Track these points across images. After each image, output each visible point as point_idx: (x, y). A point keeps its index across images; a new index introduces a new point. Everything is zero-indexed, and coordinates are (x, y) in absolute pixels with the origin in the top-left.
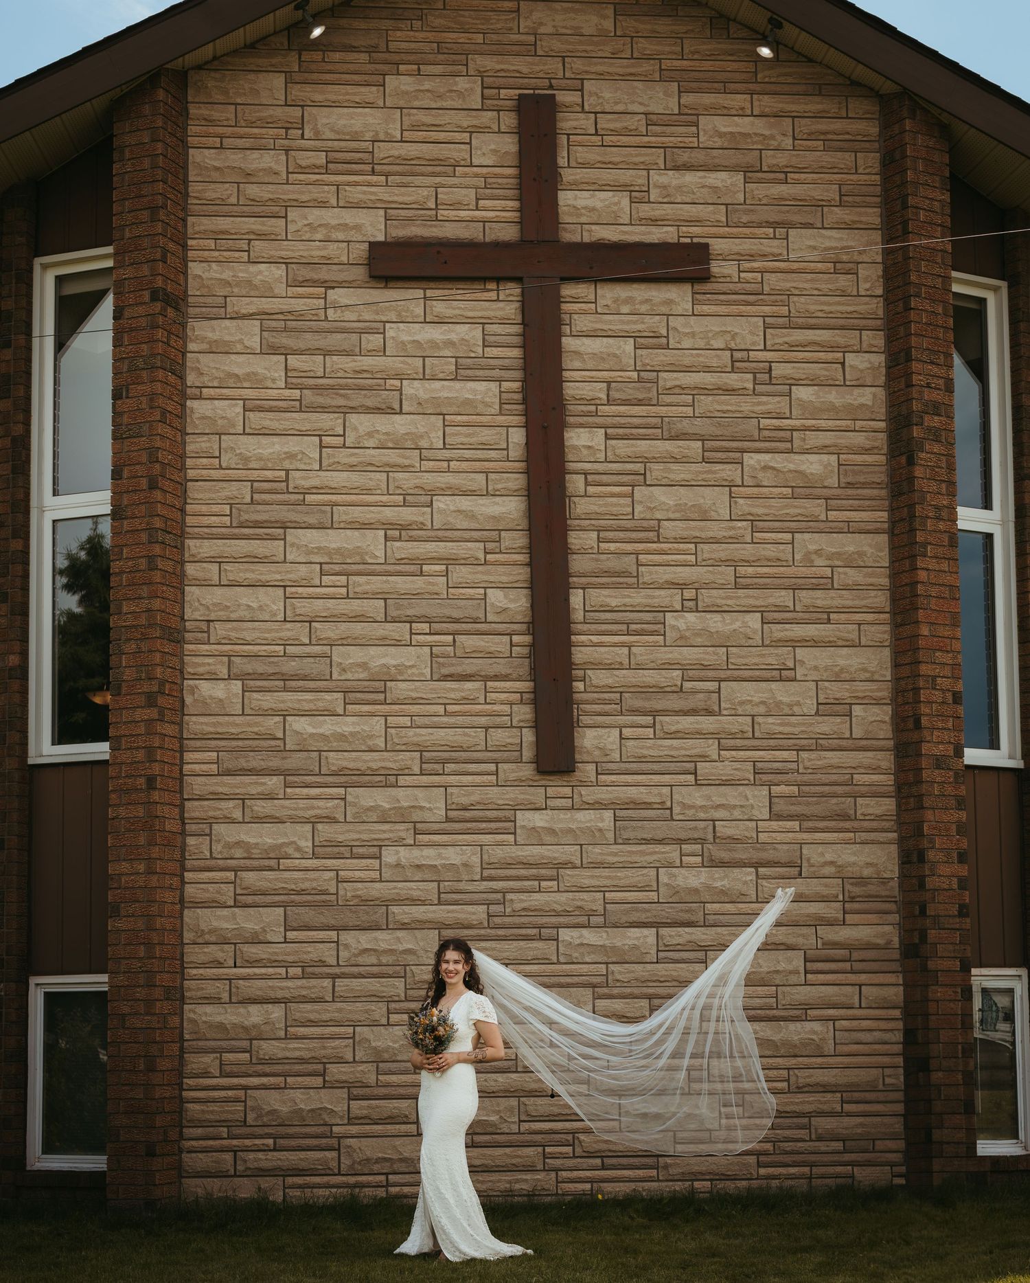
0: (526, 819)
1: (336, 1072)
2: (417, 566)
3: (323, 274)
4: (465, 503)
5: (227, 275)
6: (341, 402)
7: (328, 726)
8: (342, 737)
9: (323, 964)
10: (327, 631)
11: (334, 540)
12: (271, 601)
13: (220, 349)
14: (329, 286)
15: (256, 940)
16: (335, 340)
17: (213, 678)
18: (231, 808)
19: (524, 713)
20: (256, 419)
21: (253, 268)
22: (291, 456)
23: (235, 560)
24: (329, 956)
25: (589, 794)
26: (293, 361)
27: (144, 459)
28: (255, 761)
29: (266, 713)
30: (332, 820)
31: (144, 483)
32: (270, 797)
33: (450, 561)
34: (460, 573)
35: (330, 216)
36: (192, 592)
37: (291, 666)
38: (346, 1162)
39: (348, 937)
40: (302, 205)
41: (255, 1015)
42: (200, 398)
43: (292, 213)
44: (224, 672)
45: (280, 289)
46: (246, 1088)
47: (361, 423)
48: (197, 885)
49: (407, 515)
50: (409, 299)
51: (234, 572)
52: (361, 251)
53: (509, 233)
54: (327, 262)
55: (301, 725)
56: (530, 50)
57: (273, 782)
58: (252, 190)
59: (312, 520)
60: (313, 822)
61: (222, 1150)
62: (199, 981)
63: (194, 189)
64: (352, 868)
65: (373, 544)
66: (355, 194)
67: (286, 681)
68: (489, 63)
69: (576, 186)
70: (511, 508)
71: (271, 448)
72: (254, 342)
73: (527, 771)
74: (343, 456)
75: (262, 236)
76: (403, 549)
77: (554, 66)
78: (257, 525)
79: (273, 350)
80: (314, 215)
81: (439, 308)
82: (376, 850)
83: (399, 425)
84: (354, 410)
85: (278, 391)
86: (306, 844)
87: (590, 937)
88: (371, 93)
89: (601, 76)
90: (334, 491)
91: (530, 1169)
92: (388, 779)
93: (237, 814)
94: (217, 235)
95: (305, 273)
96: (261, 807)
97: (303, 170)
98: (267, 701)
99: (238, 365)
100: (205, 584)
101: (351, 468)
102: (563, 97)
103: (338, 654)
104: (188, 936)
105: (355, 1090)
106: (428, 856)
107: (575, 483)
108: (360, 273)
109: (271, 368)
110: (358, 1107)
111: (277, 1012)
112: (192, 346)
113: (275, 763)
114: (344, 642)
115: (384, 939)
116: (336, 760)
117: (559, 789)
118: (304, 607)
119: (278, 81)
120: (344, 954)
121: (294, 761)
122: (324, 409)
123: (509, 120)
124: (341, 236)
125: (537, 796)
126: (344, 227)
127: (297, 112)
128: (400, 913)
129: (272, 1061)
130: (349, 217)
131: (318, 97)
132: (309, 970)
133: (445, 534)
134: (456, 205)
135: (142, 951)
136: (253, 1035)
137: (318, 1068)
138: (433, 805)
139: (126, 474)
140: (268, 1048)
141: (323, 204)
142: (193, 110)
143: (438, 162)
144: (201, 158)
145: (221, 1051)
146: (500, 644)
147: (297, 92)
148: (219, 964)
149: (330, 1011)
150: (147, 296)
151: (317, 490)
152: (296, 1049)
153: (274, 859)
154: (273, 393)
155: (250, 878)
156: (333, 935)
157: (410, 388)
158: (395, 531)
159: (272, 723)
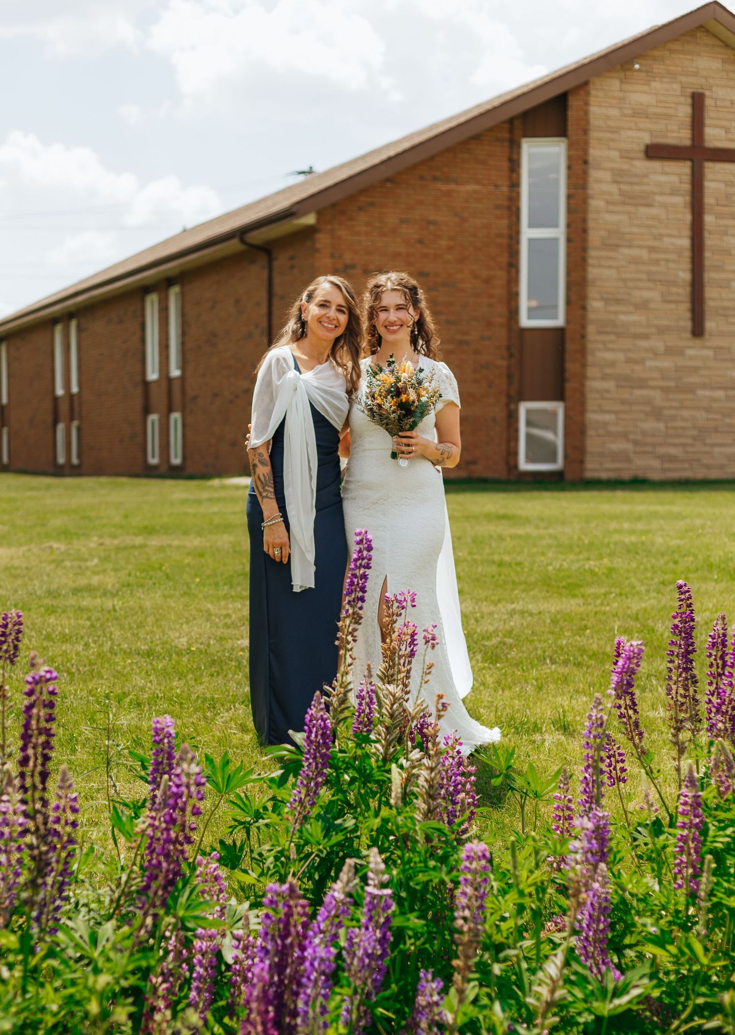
0: (690, 352)
1: (631, 437)
2: (656, 262)
3: (632, 155)
4: (673, 240)
5: (602, 154)
6: (637, 202)
7: (631, 318)
8: (635, 322)
9: (628, 400)
10: (630, 284)
11: (634, 252)
12: (612, 273)
13: (599, 181)
14: (632, 159)
15: (608, 391)
16: (635, 179)
17: (596, 299)
18: (601, 346)
19: (688, 315)
20: (611, 208)
21: (610, 152)
22: (621, 221)
23: (604, 258)
24: (629, 396)
25: (708, 344)
26: (623, 187)
27: (581, 221)
28: (609, 330)
29: (612, 313)
30: (631, 350)
31: (581, 230)
32: (612, 342)
33: (667, 261)
34: (671, 265)
35: (634, 134)
36: (590, 269)
37: (620, 296)
38: (633, 467)
39: (636, 391)
40: (624, 128)
41: (607, 417)
42: (593, 198)
43: (622, 132)
44: (599, 297)
45: (618, 160)
46: (605, 442)
47: (643, 210)
48: (591, 372)
49: (656, 244)
50: (656, 165)
51: (604, 262)
52: (642, 148)
53: (687, 142)
54: (632, 150)
55: (622, 317)
56: (696, 74)
57: (613, 337)
58: (611, 123)
59: (627, 244)
60: (626, 351)
61: (598, 462)
62: (591, 405)
63: (592, 121)
64: (637, 367)
65: (644, 254)
66: (643, 126)
67: (618, 301)
68: (683, 79)
69: (709, 126)
70: (686, 242)
71: (615, 218)
72: (610, 179)
73: (688, 335)
74: (637, 222)
75: (613, 140)
76: (655, 256)
77: (703, 81)
78: (610, 245)
79: (615, 182)
80: (629, 133)
81: (667, 169)
82: (642, 361)
83: (653, 211)
84: (640, 205)
85: (617, 198)
86: (623, 358)
87: (707, 393)
88: (645, 88)
89: (718, 86)
90: (633, 234)
91: (685, 469)
92: (646, 337)
93: (603, 348)
94: (599, 139)
95: (626, 154)
96: (610, 346)
97: (625, 116)
98: (612, 308)
99: (605, 187)
100: (594, 266)
101: (639, 226)
102: (707, 93)
103: (634, 292)
104: (588, 390)
105: (636, 443)
106: (659, 364)
107: (706, 234)
108: (642, 155)
109: (614, 189)
110: (638, 449)
111: (614, 416)
112: (591, 179)
113: (615, 330)
114: (636, 288)
115: (645, 392)
116: (633, 330)
117: (698, 342)
118: (624, 276)
119: (618, 82)
120: (634, 397)
121: (621, 330)
122: (631, 204)
123: (689, 101)
124: (636, 141)
125: (690, 343)
126: (638, 138)
127: (623, 94)
128: (651, 383)
129: (612, 433)
130: (640, 134)
131: (631, 89)
132: (623, 402)
133: (666, 251)
134: (672, 132)
135: (579, 395)
136: (606, 424)
137: (625, 436)
138: (660, 346)
139: (573, 226)
140: (612, 428)
141: (630, 129)
142: (592, 92)
143: (666, 115)
144: (595, 110)
145: (597, 429)
146: (680, 290)
147: (625, 87)
148: (597, 399)
149: (630, 416)
150: (582, 162)
151: (629, 234)
152: (620, 429)
153: (612, 364)
155: (608, 371)
156: (630, 390)
157: (658, 198)
158: (652, 249)
159: (612, 317)
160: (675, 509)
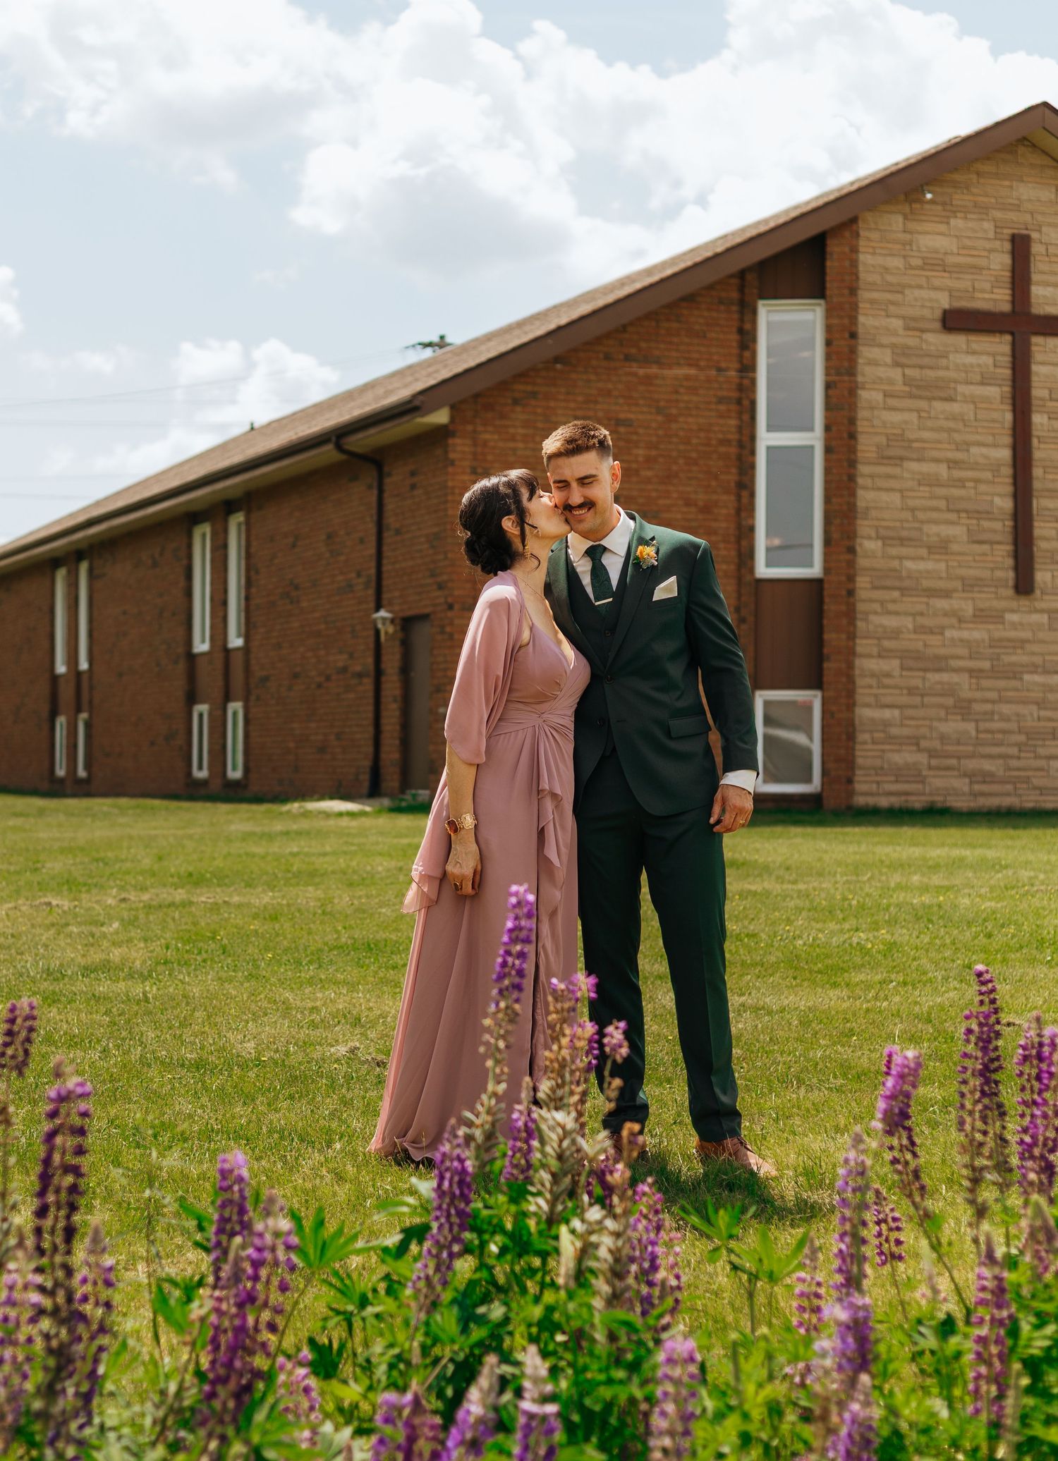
0: (1010, 617)
1: (924, 744)
2: (961, 483)
3: (921, 325)
4: (984, 450)
5: (877, 323)
6: (928, 394)
7: (921, 566)
8: (928, 572)
9: (917, 688)
10: (921, 515)
11: (926, 468)
12: (896, 498)
13: (873, 363)
14: (923, 331)
15: (888, 675)
16: (926, 361)
17: (869, 538)
18: (877, 607)
19: (1010, 562)
20: (891, 402)
21: (888, 320)
22: (906, 422)
23: (879, 476)
24: (919, 683)
25: (1039, 605)
26: (907, 371)
27: (846, 421)
28: (888, 583)
29: (893, 558)
30: (922, 614)
31: (845, 435)
32: (894, 601)
33: (977, 481)
34: (982, 488)
35: (924, 294)
36: (860, 493)
37: (904, 534)
38: (927, 790)
39: (929, 675)
40: (910, 286)
41: (887, 714)
42: (864, 388)
43: (907, 292)
44: (873, 535)
45: (901, 332)
46: (883, 751)
47: (938, 405)
48: (862, 646)
49: (959, 456)
50: (959, 340)
51: (880, 483)
52: (938, 313)
53: (1006, 307)
54: (923, 318)
55: (909, 564)
56: (1017, 208)
57: (896, 594)
58: (889, 278)
59: (914, 456)
60: (914, 615)
61: (872, 782)
62: (862, 695)
63: (862, 275)
64: (934, 640)
65: (942, 470)
66: (937, 282)
67: (902, 541)
68: (998, 215)
69: (1038, 284)
70: (1005, 454)
71: (896, 417)
72: (888, 360)
73: (1010, 592)
74: (929, 423)
75: (893, 303)
76: (957, 474)
77: (1028, 218)
78: (890, 458)
79: (897, 364)
80: (917, 293)
81: (975, 346)
82: (941, 631)
83: (955, 408)
84: (934, 399)
85: (900, 387)
86: (910, 626)
87: (1037, 678)
88: (942, 228)
89: (1050, 225)
90: (923, 441)
91: (1008, 794)
92: (947, 594)
93: (879, 610)
94: (872, 302)
95: (913, 324)
96: (891, 607)
97: (912, 268)
98: (894, 551)
99: (882, 372)
100: (866, 488)
101: (932, 429)
102: (1034, 235)
103: (926, 528)
104: (857, 672)
105: (932, 754)
106: (965, 634)
107: (1035, 441)
108: (938, 325)
109: (896, 374)
110: (934, 762)
111: (896, 712)
112: (860, 361)
113: (897, 584)
114: (929, 521)
115: (945, 677)
116: (926, 583)
117: (1024, 602)
118: (911, 503)
119: (900, 219)
120: (927, 685)
121: (907, 583)
122: (920, 397)
123: (1008, 246)
124: (928, 304)
125: (1014, 604)
126: (931, 300)
127: (908, 236)
128: (954, 663)
129: (895, 737)
130: (933, 294)
131: (919, 229)
132: (911, 691)
133: (975, 466)
134: (983, 291)
135: (844, 679)
136: (886, 724)
137: (915, 741)
138: (968, 609)
139: (834, 429)
140: (894, 731)
141: (920, 287)
142: (862, 233)
143: (974, 267)
144: (865, 259)
145: (871, 732)
146: (998, 525)
147: (912, 226)
148: (870, 687)
149: (921, 713)
150: (847, 335)
151: (917, 440)
152: (905, 732)
153: (895, 634)
154: (897, 388)
155: (886, 644)
156: (921, 674)
157: (961, 388)
158: (953, 464)
159: (896, 563)
160: (991, 854)
